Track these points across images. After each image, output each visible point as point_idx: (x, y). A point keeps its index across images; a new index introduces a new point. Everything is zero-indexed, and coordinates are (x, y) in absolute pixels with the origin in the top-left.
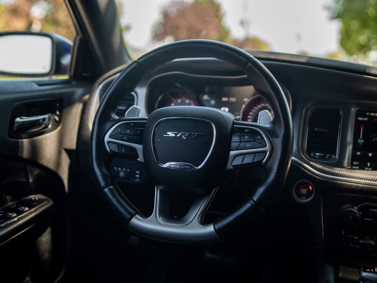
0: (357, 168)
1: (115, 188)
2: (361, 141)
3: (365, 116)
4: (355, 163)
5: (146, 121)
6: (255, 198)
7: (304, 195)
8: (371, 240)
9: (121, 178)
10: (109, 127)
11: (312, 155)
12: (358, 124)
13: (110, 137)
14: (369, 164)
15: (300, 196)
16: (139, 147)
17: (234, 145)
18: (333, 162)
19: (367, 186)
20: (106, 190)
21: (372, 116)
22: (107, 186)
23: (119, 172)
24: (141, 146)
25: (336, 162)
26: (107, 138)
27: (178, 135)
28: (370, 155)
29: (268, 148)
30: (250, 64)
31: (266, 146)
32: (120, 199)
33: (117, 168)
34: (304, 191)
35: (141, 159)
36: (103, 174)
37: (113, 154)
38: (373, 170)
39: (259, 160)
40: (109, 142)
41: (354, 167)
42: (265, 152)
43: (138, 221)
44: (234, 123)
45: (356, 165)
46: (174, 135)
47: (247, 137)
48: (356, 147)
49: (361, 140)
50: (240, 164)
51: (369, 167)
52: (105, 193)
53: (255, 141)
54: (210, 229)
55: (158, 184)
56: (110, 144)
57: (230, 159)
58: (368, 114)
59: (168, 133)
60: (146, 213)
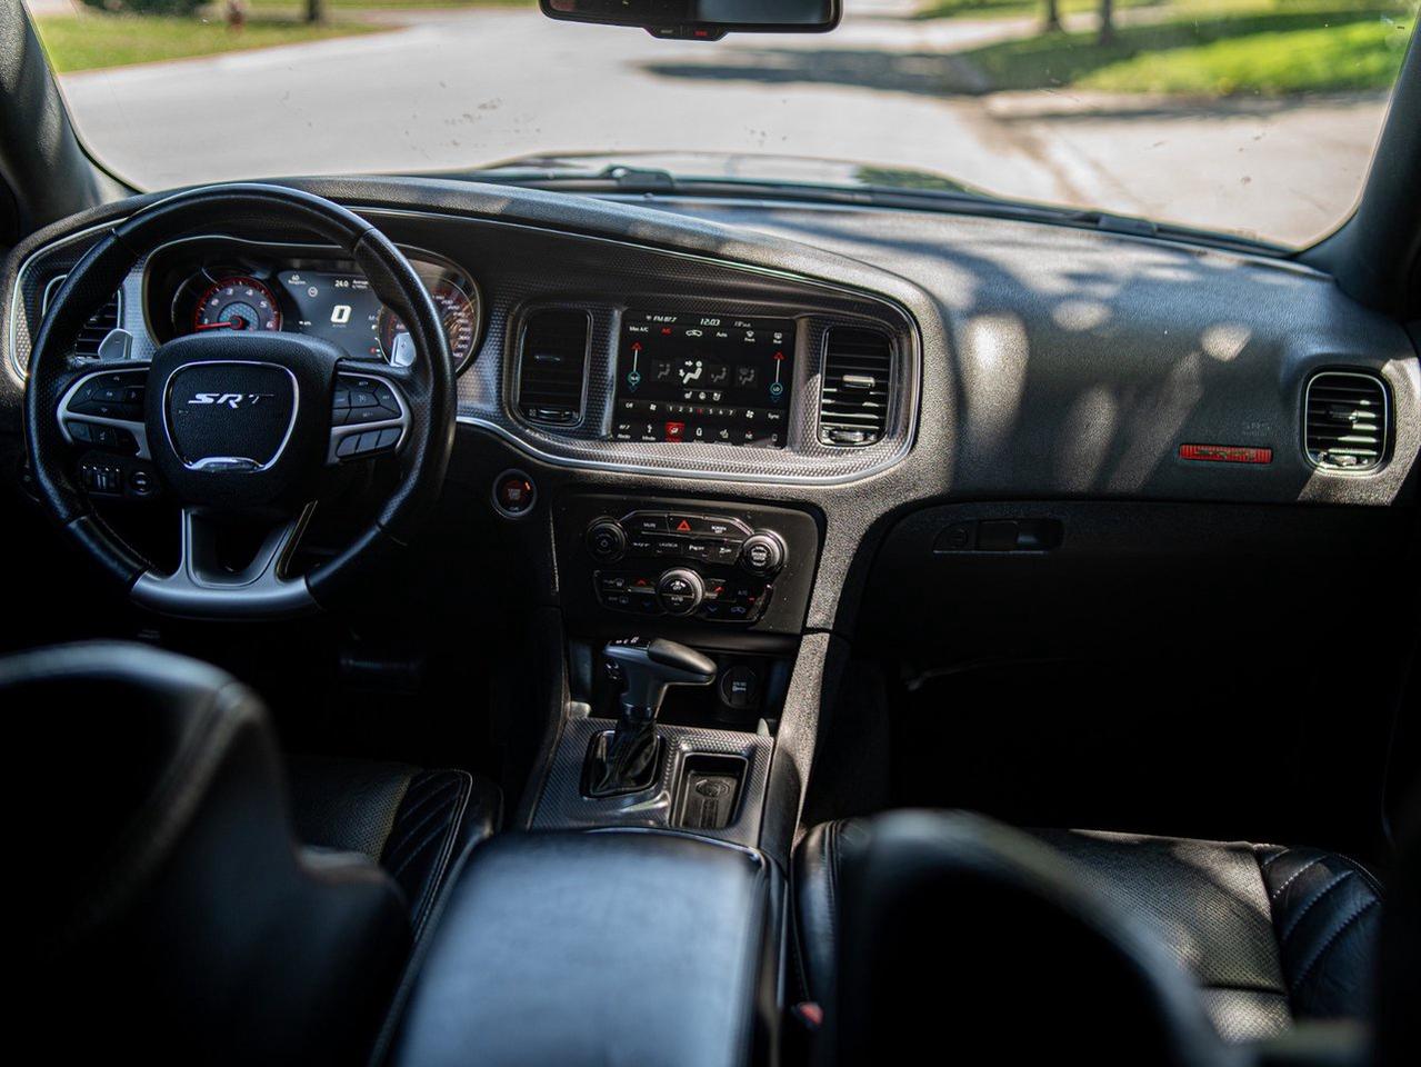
0: (627, 437)
1: (93, 518)
2: (634, 379)
3: (643, 322)
4: (622, 427)
5: (148, 369)
6: (384, 520)
7: (515, 503)
8: (648, 585)
9: (102, 490)
10: (64, 386)
11: (532, 413)
12: (627, 341)
13: (70, 408)
14: (650, 427)
15: (507, 504)
16: (138, 427)
17: (337, 413)
18: (573, 428)
19: (637, 475)
20: (73, 525)
21: (657, 322)
22: (74, 515)
23: (94, 475)
24: (143, 424)
25: (580, 428)
26: (62, 411)
27: (221, 401)
28: (653, 407)
29: (404, 417)
30: (362, 241)
31: (401, 415)
32: (107, 542)
33: (90, 468)
34: (515, 494)
35: (143, 452)
36: (62, 492)
37: (79, 447)
38: (658, 441)
39: (390, 443)
40: (67, 421)
41: (620, 436)
42: (400, 427)
43: (149, 585)
44: (337, 368)
45: (624, 432)
46: (212, 400)
47: (362, 398)
48: (623, 391)
49: (635, 376)
50: (353, 452)
51: (649, 435)
52: (71, 533)
53: (379, 404)
54: (299, 587)
55: (187, 505)
56: (71, 424)
57: (333, 444)
58: (649, 318)
59: (198, 396)
60: (166, 566)
